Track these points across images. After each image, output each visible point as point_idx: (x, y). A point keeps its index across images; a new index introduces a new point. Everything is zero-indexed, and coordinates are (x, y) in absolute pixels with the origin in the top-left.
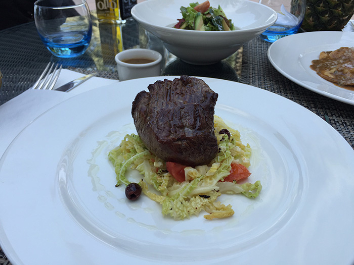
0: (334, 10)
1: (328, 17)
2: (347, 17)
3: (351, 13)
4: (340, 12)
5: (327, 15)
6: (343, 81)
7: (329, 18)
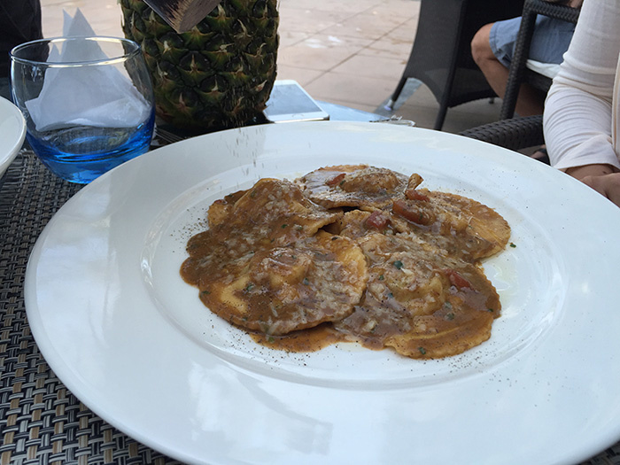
0: (226, 74)
1: (219, 90)
2: (263, 85)
3: (268, 74)
4: (243, 74)
5: (216, 88)
6: (275, 319)
7: (222, 94)
